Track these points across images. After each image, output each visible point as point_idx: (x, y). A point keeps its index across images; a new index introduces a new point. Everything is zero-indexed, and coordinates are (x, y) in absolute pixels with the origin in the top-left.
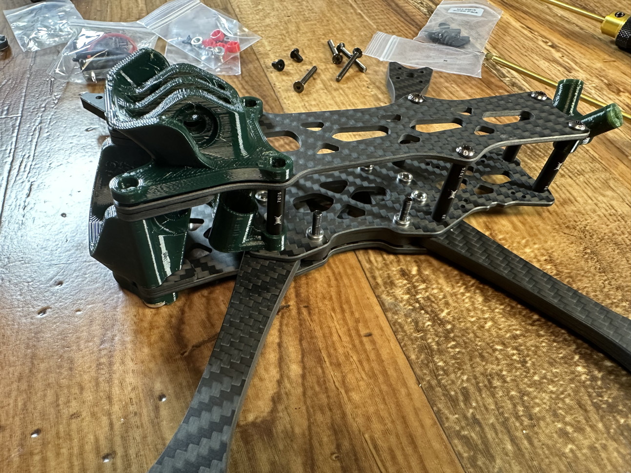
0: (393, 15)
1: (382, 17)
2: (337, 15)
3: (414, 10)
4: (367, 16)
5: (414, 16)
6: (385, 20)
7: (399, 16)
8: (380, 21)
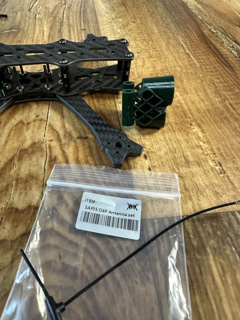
0: (211, 56)
1: (204, 57)
2: (172, 54)
3: (227, 53)
4: (193, 56)
5: (228, 58)
6: (206, 61)
7: (216, 58)
8: (202, 61)
